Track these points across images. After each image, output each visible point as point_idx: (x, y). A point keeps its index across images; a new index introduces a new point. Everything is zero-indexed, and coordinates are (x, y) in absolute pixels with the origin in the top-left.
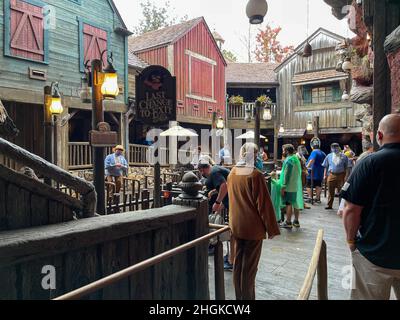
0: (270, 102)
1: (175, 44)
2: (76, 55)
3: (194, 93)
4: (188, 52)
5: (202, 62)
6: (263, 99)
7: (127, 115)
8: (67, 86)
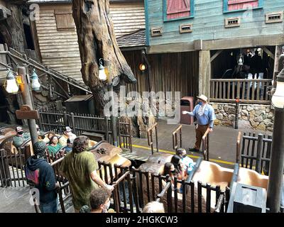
8: (210, 31)
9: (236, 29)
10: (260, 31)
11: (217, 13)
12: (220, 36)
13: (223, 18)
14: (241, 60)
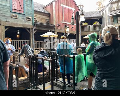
0: (99, 24)
1: (56, 2)
2: (9, 5)
3: (65, 21)
4: (62, 5)
5: (68, 9)
6: (96, 23)
7: (33, 29)
8: (4, 17)
9: (16, 19)
10: (25, 22)
11: (8, 11)
12: (10, 20)
13: (10, 13)
14: (18, 32)
